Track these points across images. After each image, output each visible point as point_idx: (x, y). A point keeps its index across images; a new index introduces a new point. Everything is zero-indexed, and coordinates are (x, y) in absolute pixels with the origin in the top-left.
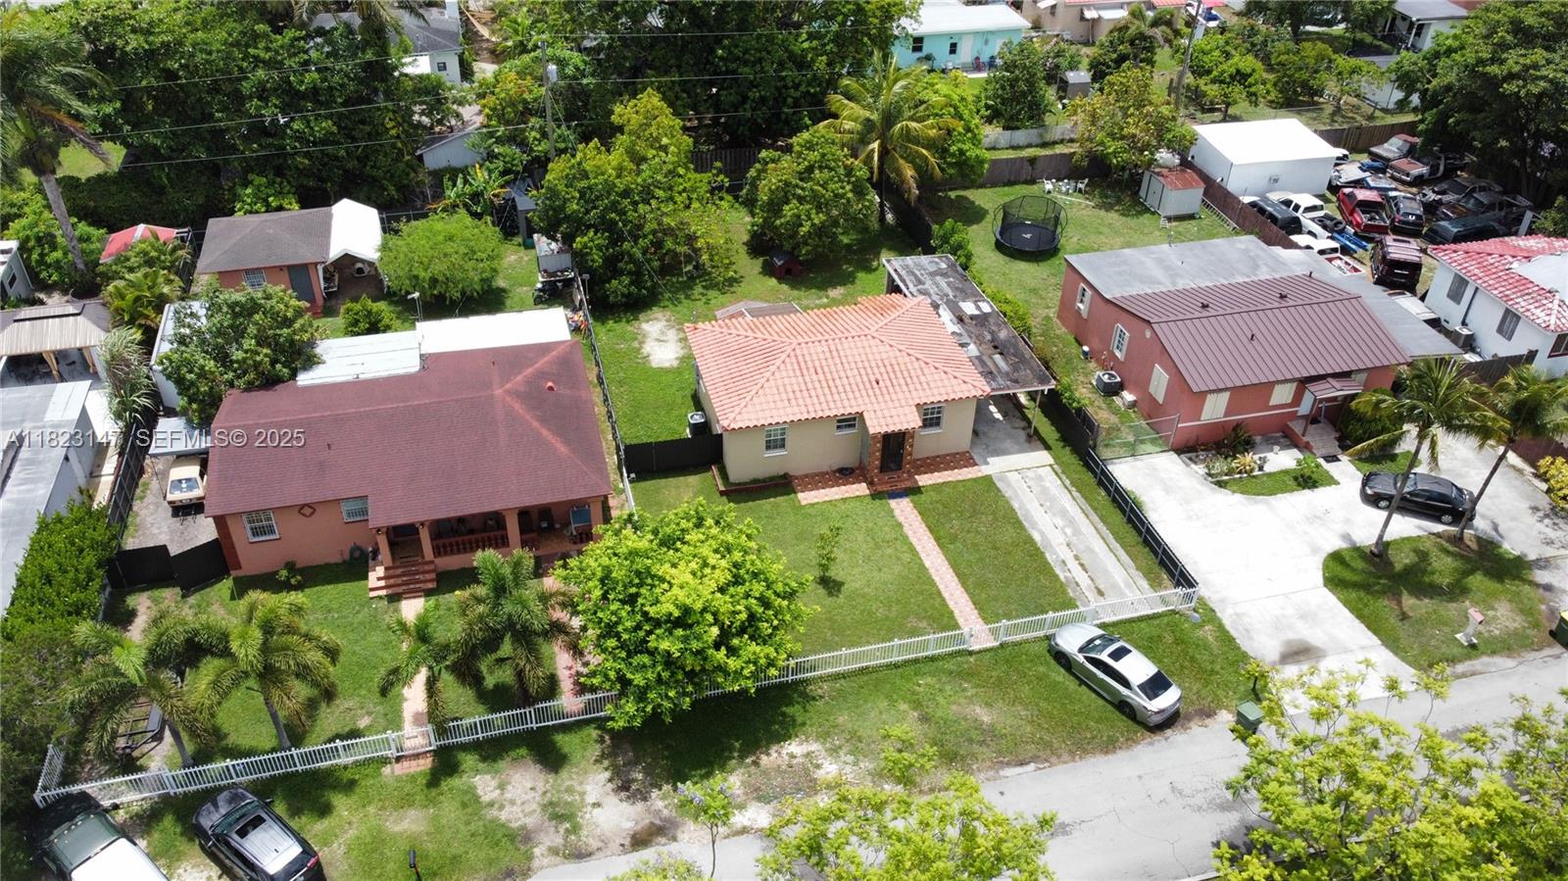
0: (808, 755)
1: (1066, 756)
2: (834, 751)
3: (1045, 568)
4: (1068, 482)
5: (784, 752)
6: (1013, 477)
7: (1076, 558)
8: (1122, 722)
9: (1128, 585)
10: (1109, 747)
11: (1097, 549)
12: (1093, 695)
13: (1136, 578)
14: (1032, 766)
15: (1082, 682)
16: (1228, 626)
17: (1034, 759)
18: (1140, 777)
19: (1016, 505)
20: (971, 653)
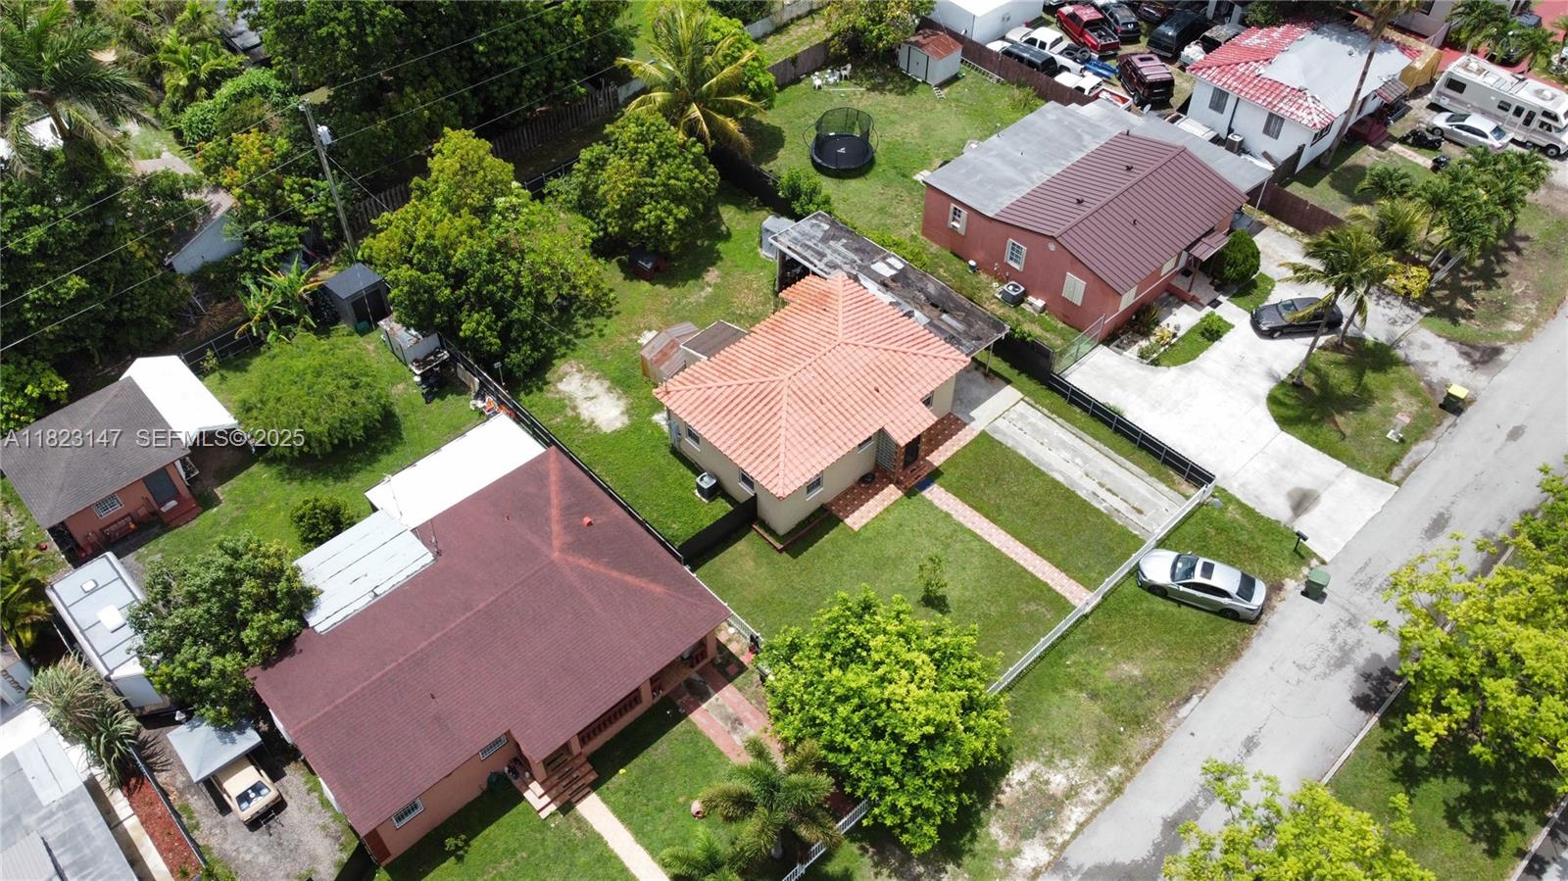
0: (1032, 776)
1: (1212, 678)
2: (1049, 762)
3: (1084, 506)
4: (1046, 411)
5: (1013, 783)
6: (1001, 424)
7: (1101, 485)
8: (1231, 626)
9: (1153, 494)
10: (1235, 653)
11: (1111, 470)
12: (1195, 611)
13: (1155, 485)
14: (1195, 699)
15: (1180, 604)
16: (1244, 501)
17: (1193, 691)
18: (1272, 668)
19: (1023, 453)
20: (1086, 616)
